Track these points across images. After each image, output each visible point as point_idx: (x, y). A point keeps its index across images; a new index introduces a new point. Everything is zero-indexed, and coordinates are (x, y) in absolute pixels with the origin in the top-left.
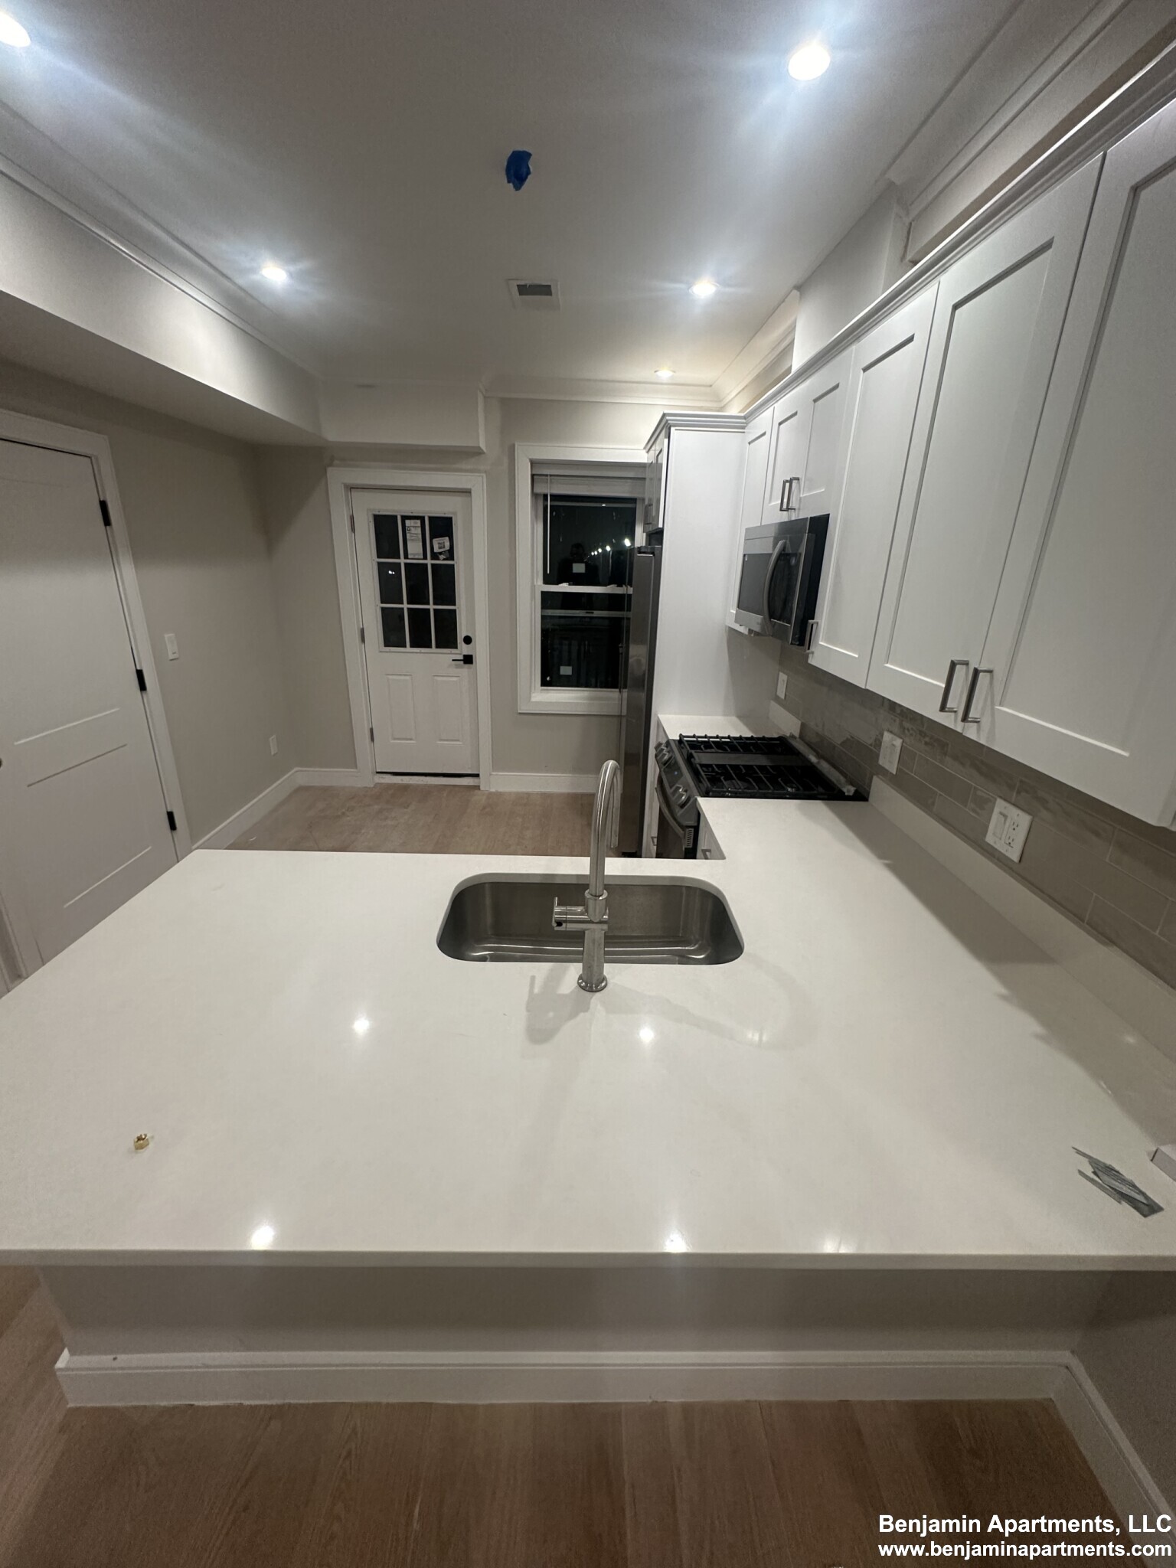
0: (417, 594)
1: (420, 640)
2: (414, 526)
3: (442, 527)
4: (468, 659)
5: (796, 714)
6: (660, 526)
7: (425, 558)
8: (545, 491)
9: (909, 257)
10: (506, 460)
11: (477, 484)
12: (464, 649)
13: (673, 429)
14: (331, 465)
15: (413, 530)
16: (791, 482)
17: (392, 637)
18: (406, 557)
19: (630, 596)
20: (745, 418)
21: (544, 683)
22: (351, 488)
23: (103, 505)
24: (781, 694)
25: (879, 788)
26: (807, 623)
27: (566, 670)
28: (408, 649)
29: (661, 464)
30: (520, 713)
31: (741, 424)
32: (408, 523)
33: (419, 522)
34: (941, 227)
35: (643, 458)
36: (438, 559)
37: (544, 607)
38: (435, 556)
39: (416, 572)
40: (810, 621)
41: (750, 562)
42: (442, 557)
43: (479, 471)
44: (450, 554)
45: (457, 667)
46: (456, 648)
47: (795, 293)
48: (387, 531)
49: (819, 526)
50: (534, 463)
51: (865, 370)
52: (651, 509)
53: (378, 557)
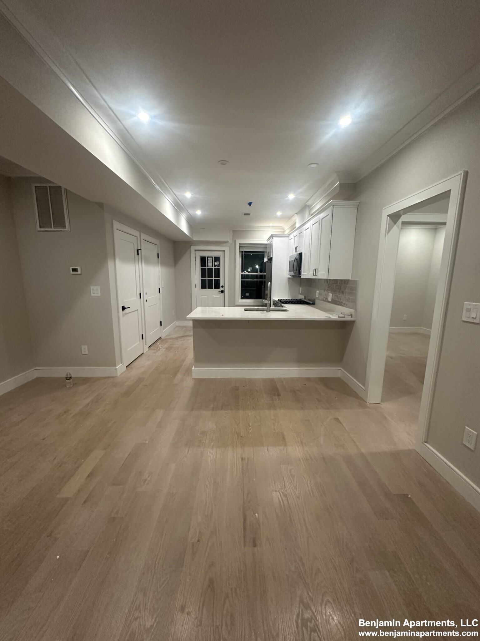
0: (210, 275)
1: (210, 287)
2: (210, 259)
3: (217, 259)
4: (222, 292)
5: (303, 295)
6: (272, 257)
7: (213, 266)
8: (242, 250)
9: (311, 214)
10: (233, 243)
11: (226, 249)
12: (221, 289)
13: (274, 237)
14: (192, 245)
15: (210, 260)
16: (297, 247)
17: (203, 286)
18: (208, 266)
19: (265, 275)
20: (288, 235)
21: (241, 298)
22: (195, 250)
23: (158, 254)
24: (301, 292)
25: (317, 301)
26: (300, 271)
27: (247, 294)
28: (207, 289)
29: (271, 244)
30: (236, 305)
31: (288, 236)
32: (209, 258)
33: (211, 258)
34: (317, 209)
35: (266, 242)
36: (216, 267)
37: (241, 278)
38: (215, 266)
39: (210, 270)
40: (301, 270)
41: (290, 262)
42: (217, 266)
43: (227, 246)
44: (219, 265)
45: (219, 293)
46: (219, 289)
47: (296, 215)
48: (203, 260)
49: (300, 254)
50: (240, 244)
51: (305, 230)
52: (269, 253)
53: (201, 266)
